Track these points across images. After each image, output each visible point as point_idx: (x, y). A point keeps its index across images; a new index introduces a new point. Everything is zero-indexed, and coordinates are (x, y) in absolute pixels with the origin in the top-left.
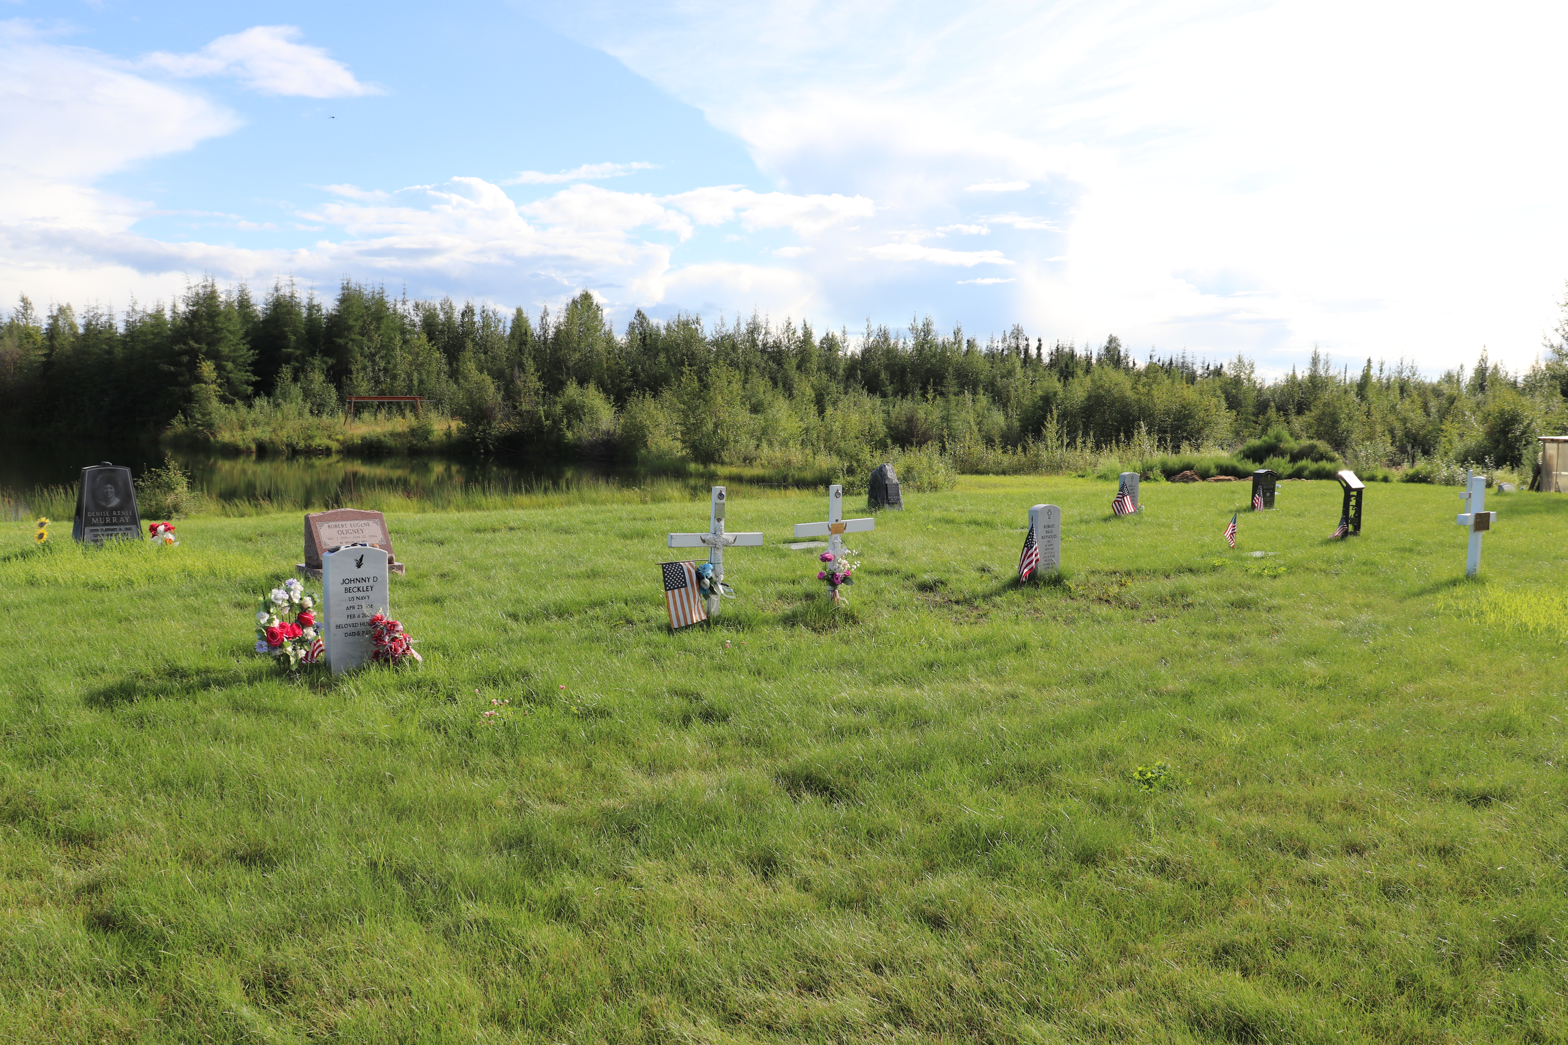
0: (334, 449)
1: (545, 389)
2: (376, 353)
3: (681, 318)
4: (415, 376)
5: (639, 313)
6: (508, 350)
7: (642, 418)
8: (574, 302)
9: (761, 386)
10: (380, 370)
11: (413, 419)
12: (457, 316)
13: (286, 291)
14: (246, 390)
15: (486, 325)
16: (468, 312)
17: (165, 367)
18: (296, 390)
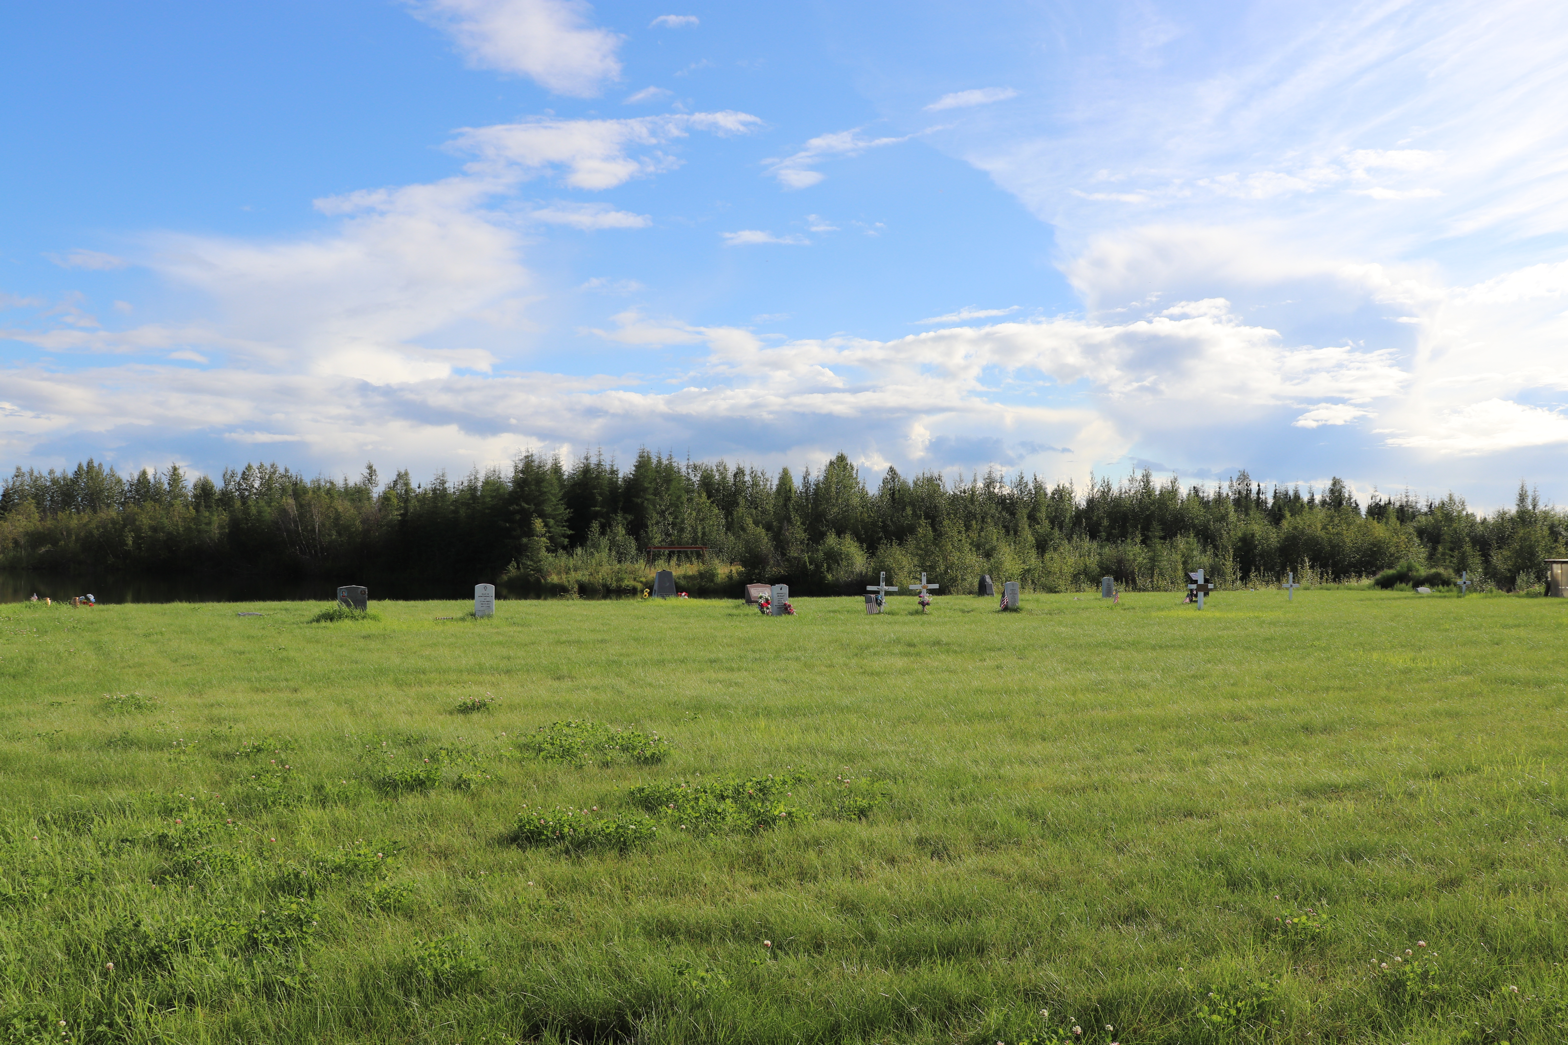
1: (809, 539)
2: (667, 509)
3: (926, 476)
4: (700, 528)
5: (892, 470)
6: (775, 505)
7: (889, 562)
8: (831, 463)
9: (993, 533)
10: (669, 524)
11: (700, 564)
12: (730, 475)
13: (593, 460)
14: (566, 542)
15: (755, 484)
16: (740, 473)
17: (502, 524)
18: (604, 542)
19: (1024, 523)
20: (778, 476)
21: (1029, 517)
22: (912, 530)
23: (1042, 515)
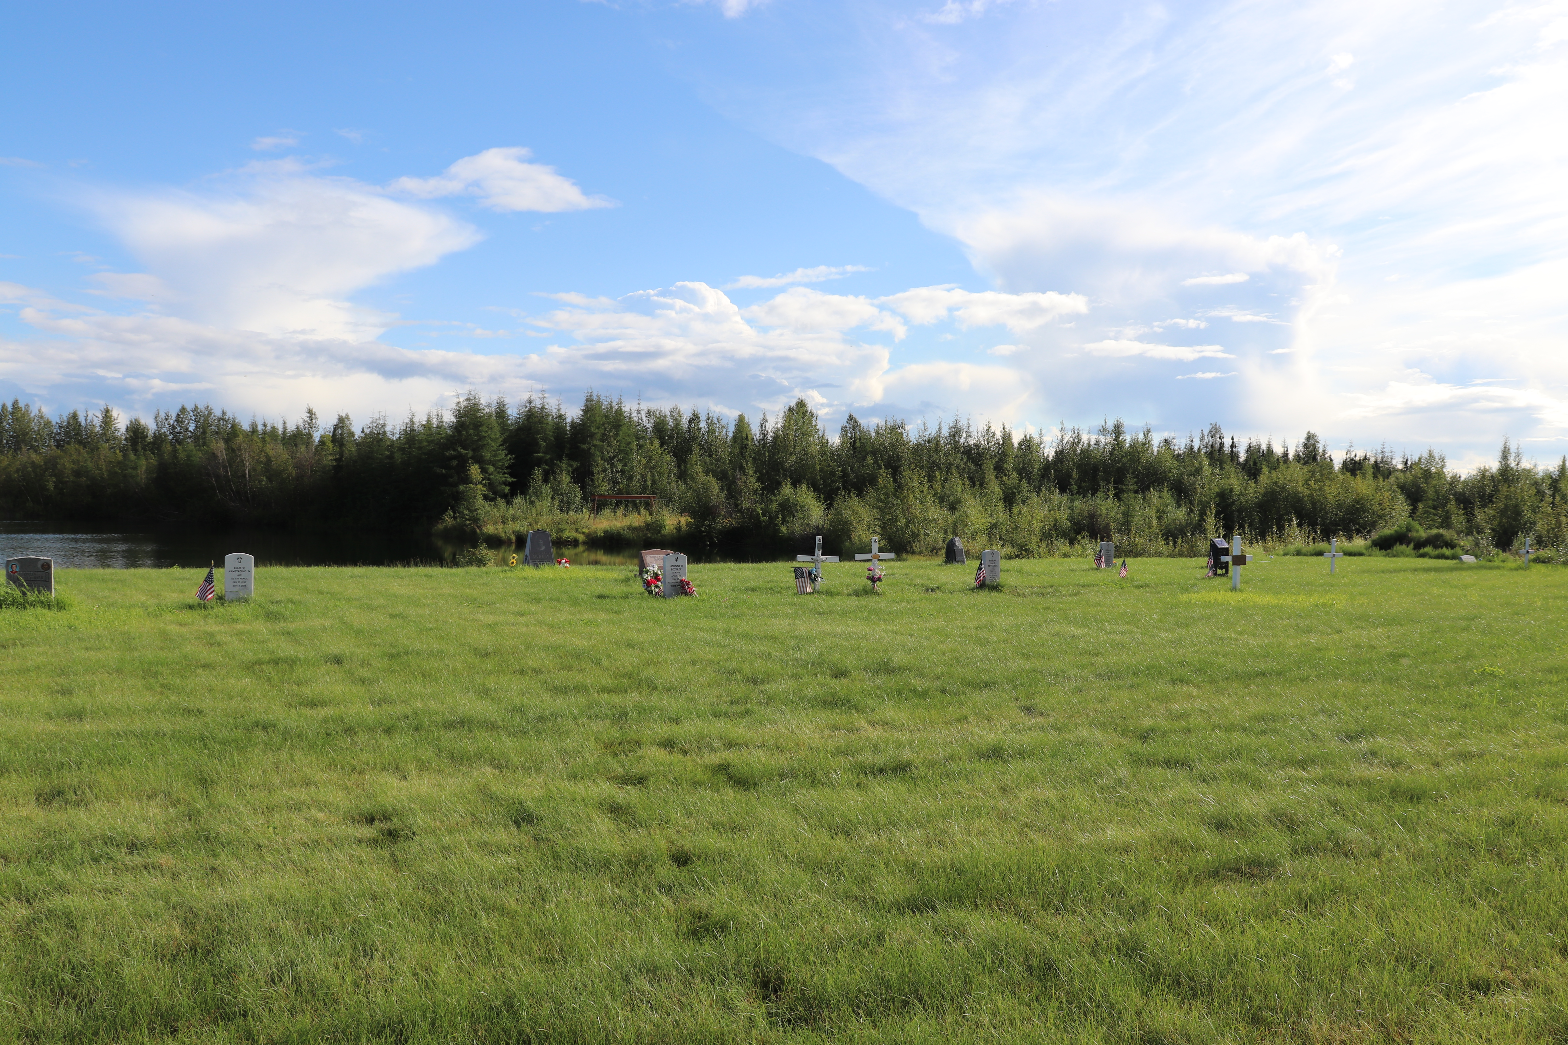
0: (581, 541)
1: (763, 489)
2: (615, 457)
3: (888, 424)
4: (649, 476)
5: (851, 417)
6: (731, 453)
7: (847, 514)
8: (790, 410)
9: (958, 486)
10: (617, 472)
11: (648, 515)
12: (685, 421)
13: (537, 404)
14: (504, 490)
15: (710, 431)
16: (695, 418)
17: (438, 470)
18: (546, 489)
19: (990, 474)
20: (734, 423)
21: (995, 468)
22: (872, 480)
23: (1009, 466)
